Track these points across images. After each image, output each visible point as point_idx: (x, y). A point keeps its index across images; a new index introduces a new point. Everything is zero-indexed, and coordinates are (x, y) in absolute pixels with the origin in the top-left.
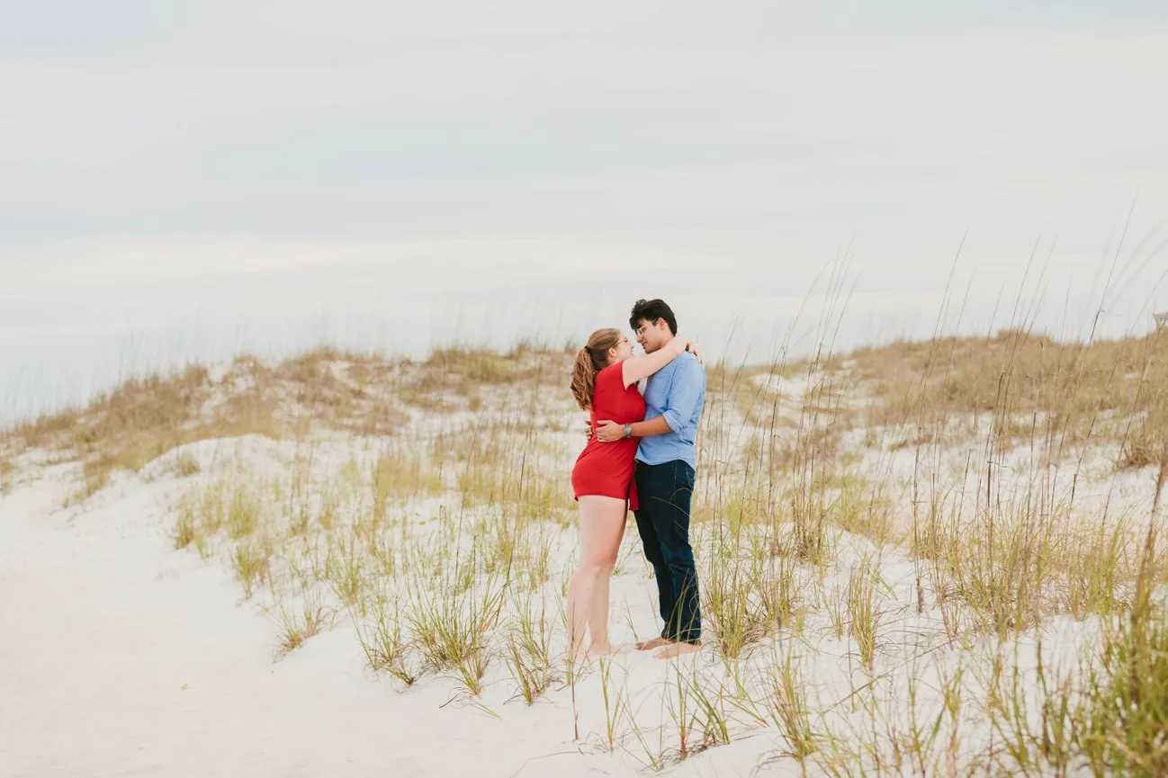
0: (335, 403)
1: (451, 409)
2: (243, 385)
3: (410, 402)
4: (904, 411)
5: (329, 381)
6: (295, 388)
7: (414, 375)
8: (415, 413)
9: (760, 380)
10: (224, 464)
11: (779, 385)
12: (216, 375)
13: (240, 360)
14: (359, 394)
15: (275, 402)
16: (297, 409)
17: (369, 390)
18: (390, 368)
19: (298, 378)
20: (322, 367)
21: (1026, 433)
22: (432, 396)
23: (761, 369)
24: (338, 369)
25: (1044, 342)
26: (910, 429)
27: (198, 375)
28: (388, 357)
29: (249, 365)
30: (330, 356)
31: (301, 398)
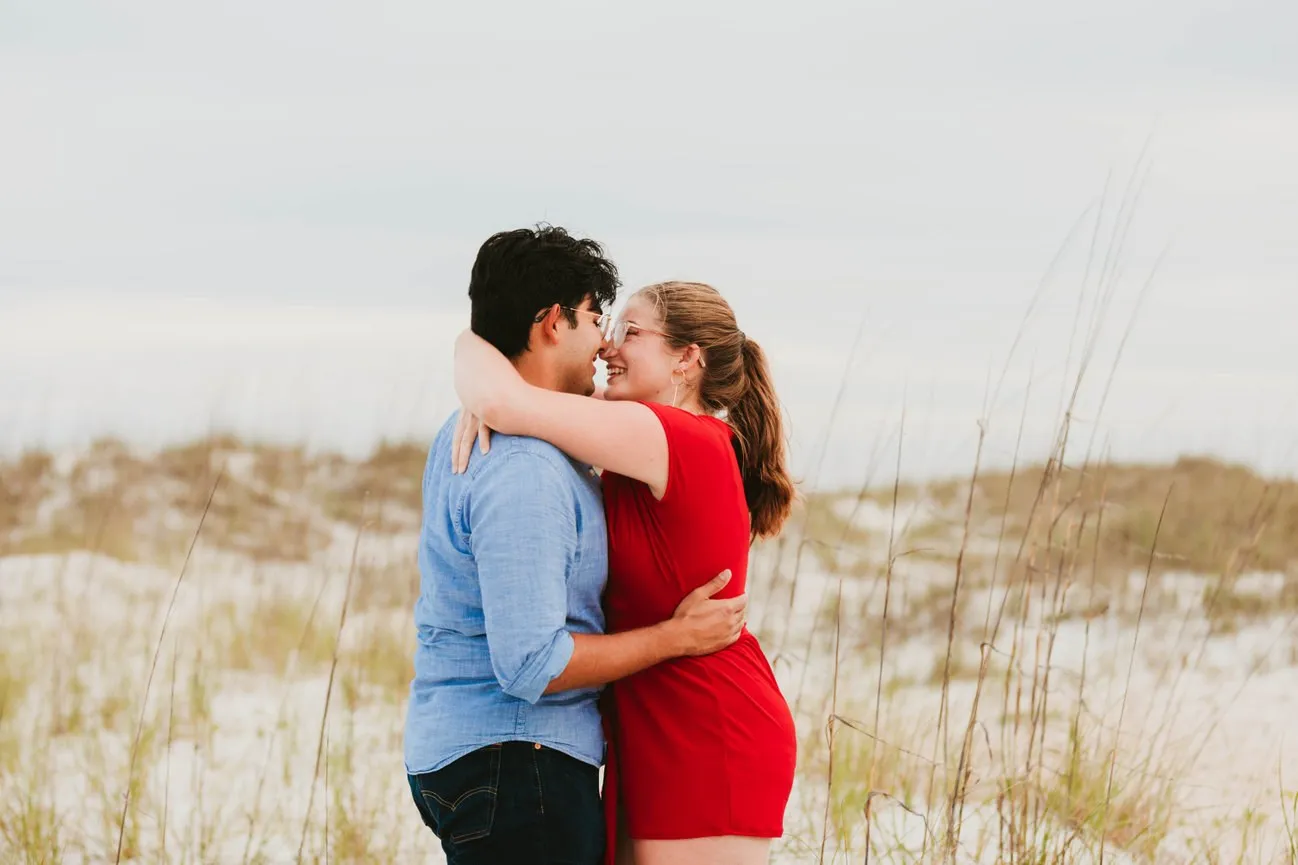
0: (230, 512)
1: (395, 529)
2: (99, 480)
3: (340, 515)
4: (1062, 564)
5: (222, 480)
6: (175, 487)
7: (348, 478)
8: (343, 533)
9: (845, 509)
10: (38, 596)
11: (871, 517)
12: (64, 465)
13: (102, 445)
14: (265, 501)
15: (141, 508)
16: (175, 520)
17: (282, 496)
18: (314, 467)
19: (179, 473)
20: (216, 460)
21: (1256, 608)
22: (369, 509)
23: (844, 494)
24: (239, 466)
25: (1240, 475)
26: (1076, 592)
27: (37, 465)
28: (313, 450)
29: (113, 453)
30: (229, 444)
31: (180, 504)
